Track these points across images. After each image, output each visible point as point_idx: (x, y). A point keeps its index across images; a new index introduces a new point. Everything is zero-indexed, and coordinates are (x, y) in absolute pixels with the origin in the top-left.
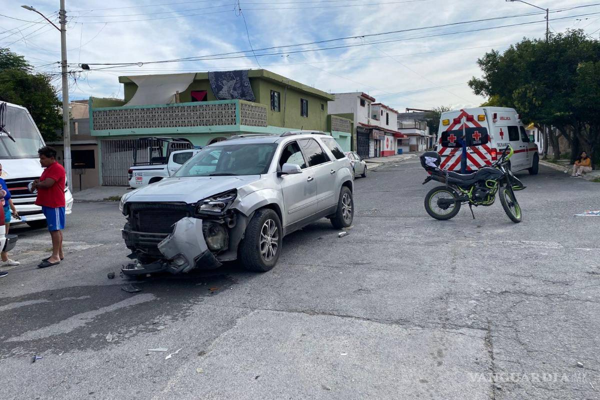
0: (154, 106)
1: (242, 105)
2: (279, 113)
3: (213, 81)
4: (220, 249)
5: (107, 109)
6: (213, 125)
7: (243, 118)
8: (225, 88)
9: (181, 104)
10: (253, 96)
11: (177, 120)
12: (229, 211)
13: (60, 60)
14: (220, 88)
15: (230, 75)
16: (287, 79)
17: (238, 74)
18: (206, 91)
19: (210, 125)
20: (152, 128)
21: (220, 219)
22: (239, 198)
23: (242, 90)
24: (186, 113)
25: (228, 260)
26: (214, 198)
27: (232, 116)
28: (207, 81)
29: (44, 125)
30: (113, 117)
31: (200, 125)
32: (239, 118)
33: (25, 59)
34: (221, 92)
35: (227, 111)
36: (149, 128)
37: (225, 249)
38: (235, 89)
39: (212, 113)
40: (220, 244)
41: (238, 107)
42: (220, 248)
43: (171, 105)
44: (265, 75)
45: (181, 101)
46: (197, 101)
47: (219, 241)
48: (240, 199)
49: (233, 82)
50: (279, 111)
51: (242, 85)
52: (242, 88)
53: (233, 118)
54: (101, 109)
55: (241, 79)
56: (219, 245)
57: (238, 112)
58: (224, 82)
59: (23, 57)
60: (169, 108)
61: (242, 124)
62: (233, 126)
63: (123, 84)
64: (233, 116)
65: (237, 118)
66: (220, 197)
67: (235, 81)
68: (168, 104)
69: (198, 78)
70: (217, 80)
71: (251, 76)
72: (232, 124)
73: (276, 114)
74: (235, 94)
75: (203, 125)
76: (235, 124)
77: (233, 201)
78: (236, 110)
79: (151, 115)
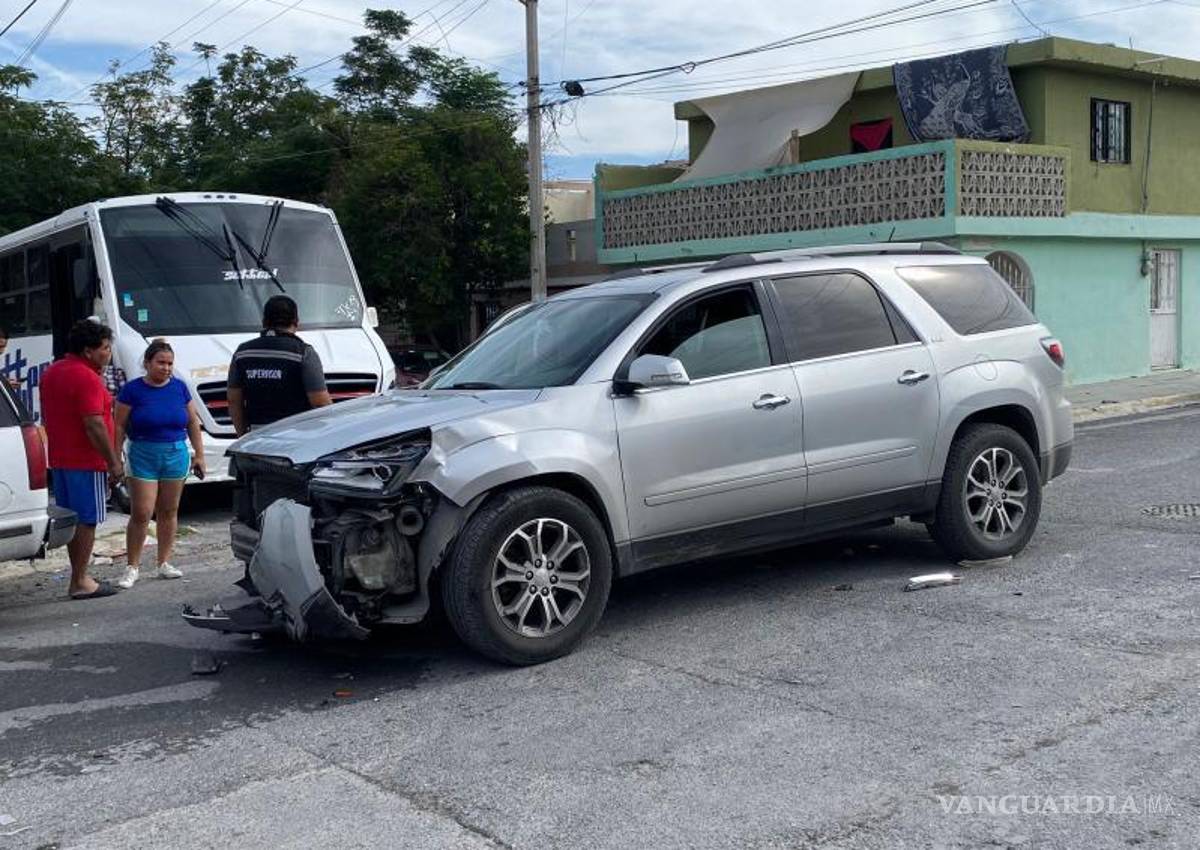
0: (736, 178)
1: (966, 154)
2: (1125, 169)
3: (906, 90)
4: (382, 590)
5: (633, 192)
6: (880, 220)
7: (967, 195)
8: (939, 108)
9: (801, 168)
10: (1024, 123)
11: (790, 213)
12: (409, 489)
13: (524, 79)
14: (924, 108)
15: (953, 66)
16: (1158, 56)
17: (977, 61)
18: (890, 119)
19: (873, 221)
20: (729, 238)
21: (378, 510)
22: (437, 453)
23: (989, 107)
24: (812, 192)
25: (400, 621)
26: (359, 453)
27: (933, 192)
28: (892, 90)
29: (485, 242)
30: (644, 213)
31: (847, 223)
32: (953, 196)
33: (500, 78)
34: (927, 120)
35: (919, 176)
36: (723, 239)
37: (401, 590)
38: (967, 107)
39: (881, 185)
40: (384, 577)
41: (953, 162)
42: (381, 586)
43: (776, 172)
44: (1061, 54)
45: (802, 160)
46: (865, 150)
47: (382, 568)
48: (440, 458)
49: (960, 89)
50: (1127, 160)
51: (989, 93)
52: (989, 103)
53: (938, 195)
54: (619, 194)
55: (987, 75)
56: (380, 579)
57: (952, 177)
58: (938, 88)
59: (494, 75)
60: (772, 180)
61: (963, 213)
62: (938, 219)
63: (686, 124)
64: (937, 191)
65: (948, 198)
66: (378, 449)
67: (968, 82)
68: (769, 170)
69: (867, 85)
70: (917, 86)
71: (1015, 60)
72: (932, 214)
73: (1111, 173)
74: (969, 122)
75: (856, 223)
76: (943, 214)
77: (417, 461)
78: (947, 171)
79: (728, 203)
